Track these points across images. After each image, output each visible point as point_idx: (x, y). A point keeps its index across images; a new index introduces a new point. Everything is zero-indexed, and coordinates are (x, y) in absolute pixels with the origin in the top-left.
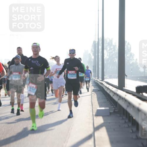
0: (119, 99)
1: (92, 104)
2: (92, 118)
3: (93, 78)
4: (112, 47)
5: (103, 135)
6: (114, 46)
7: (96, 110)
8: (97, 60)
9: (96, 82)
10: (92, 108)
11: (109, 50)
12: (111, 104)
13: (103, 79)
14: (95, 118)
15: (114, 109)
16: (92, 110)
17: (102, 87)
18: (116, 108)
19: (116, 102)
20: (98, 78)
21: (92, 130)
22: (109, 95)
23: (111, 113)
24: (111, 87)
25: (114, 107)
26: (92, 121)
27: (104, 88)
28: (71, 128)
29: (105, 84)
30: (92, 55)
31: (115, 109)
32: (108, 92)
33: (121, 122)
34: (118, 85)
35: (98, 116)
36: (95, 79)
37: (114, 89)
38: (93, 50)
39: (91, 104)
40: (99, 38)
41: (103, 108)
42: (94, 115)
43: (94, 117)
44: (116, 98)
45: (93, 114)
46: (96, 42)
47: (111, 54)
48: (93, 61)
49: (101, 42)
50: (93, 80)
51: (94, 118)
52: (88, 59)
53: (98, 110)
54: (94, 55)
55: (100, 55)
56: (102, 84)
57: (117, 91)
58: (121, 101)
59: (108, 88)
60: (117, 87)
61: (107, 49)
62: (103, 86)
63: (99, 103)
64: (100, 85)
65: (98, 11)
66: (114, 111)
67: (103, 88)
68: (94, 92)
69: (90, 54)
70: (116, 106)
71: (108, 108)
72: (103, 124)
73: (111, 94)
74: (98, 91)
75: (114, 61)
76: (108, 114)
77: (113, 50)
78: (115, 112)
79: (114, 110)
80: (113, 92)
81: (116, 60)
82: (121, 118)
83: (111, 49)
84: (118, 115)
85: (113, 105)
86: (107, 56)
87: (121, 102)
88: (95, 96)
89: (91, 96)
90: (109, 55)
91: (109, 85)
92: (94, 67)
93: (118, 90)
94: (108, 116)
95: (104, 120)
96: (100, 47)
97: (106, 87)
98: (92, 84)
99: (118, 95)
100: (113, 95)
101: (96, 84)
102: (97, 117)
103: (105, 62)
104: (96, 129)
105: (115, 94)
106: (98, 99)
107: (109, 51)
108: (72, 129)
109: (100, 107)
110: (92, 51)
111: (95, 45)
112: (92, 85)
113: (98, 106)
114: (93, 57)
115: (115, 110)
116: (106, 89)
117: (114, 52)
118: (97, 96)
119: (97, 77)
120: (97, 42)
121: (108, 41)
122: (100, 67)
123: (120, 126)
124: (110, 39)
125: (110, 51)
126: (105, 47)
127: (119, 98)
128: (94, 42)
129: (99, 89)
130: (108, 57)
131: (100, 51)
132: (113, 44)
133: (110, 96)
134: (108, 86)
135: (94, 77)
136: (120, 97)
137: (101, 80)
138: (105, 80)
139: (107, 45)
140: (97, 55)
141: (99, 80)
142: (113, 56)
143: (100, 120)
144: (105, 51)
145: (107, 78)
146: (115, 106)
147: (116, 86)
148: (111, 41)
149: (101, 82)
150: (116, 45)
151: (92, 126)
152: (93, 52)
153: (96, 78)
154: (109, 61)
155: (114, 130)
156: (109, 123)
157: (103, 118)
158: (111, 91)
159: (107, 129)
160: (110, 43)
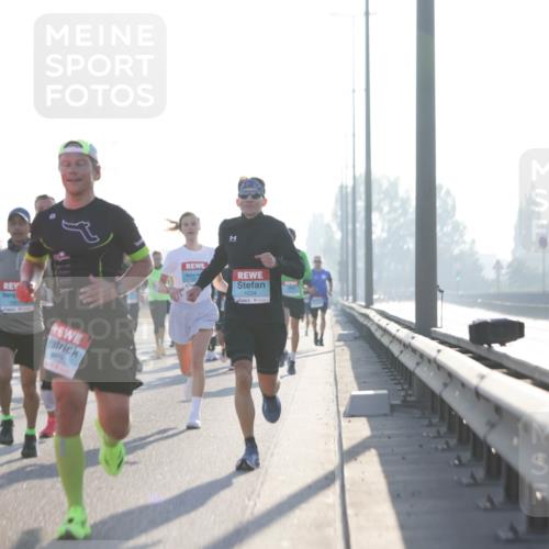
0: (418, 364)
1: (336, 380)
2: (336, 425)
3: (340, 299)
4: (397, 204)
5: (368, 472)
6: (405, 202)
7: (348, 396)
8: (350, 243)
9: (348, 310)
10: (337, 392)
11: (389, 212)
12: (396, 379)
13: (369, 302)
14: (344, 422)
15: (403, 393)
16: (337, 397)
17: (365, 326)
18: (410, 392)
19: (410, 372)
20: (355, 300)
21: (335, 459)
22: (387, 351)
23: (393, 407)
24: (393, 327)
25: (403, 388)
26: (336, 433)
27: (373, 329)
29: (377, 318)
30: (335, 227)
31: (407, 395)
32: (385, 341)
33: (425, 434)
34: (414, 321)
35: (353, 416)
36: (346, 303)
37: (403, 334)
38: (339, 213)
39: (332, 380)
40: (357, 174)
41: (371, 392)
42: (342, 415)
43: (342, 419)
44: (408, 361)
45: (338, 411)
46: (346, 187)
47: (396, 224)
48: (337, 246)
49: (362, 189)
50: (339, 307)
51: (343, 423)
52: (322, 241)
53: (353, 398)
54: (343, 226)
55: (361, 227)
56: (366, 316)
57: (413, 338)
58: (425, 368)
59: (385, 331)
60: (412, 326)
61: (381, 210)
62: (369, 325)
63: (357, 377)
64: (361, 319)
65: (354, 91)
66: (403, 401)
67: (369, 329)
68: (341, 343)
69: (328, 226)
70: (410, 384)
71: (385, 392)
72: (368, 438)
73: (395, 349)
74: (356, 338)
75: (405, 247)
76: (387, 410)
77: (400, 212)
78: (406, 404)
79: (405, 397)
80: (400, 341)
81: (411, 244)
82: (426, 422)
83: (393, 210)
84: (417, 413)
85: (399, 383)
86: (383, 230)
87: (425, 374)
88: (345, 355)
89: (332, 354)
90: (390, 228)
91: (388, 321)
92: (343, 265)
93: (416, 335)
94: (385, 415)
95: (373, 428)
96: (361, 204)
97: (379, 327)
98: (334, 319)
99: (414, 351)
100: (401, 352)
101: (349, 319)
102: (352, 419)
103: (376, 250)
104: (349, 455)
105: (407, 347)
106: (355, 363)
107: (387, 217)
108: (272, 455)
109: (360, 389)
110: (335, 215)
111: (346, 199)
112: (337, 322)
113: (355, 385)
114: (338, 235)
115: (409, 399)
116: (378, 334)
117: (402, 220)
118: (352, 355)
119: (351, 298)
120: (350, 190)
121: (385, 185)
122: (361, 265)
123: (421, 446)
124: (392, 180)
125: (392, 216)
126: (375, 204)
127: (419, 360)
128: (342, 187)
129: (357, 334)
130: (385, 235)
132: (402, 193)
133: (392, 355)
134: (384, 322)
135: (342, 296)
136: (422, 357)
137: (363, 304)
138: (376, 306)
139: (382, 196)
140: (350, 227)
141: (358, 306)
142: (401, 233)
143: (360, 429)
144: (375, 217)
145: (383, 300)
146: (406, 387)
147: (410, 322)
148: (394, 185)
149: (365, 311)
150: (408, 199)
151: (334, 447)
152: (339, 220)
153: (348, 299)
154: (390, 246)
155: (403, 458)
156: (389, 438)
157: (369, 421)
158: (394, 338)
159: (381, 455)
160: (391, 193)
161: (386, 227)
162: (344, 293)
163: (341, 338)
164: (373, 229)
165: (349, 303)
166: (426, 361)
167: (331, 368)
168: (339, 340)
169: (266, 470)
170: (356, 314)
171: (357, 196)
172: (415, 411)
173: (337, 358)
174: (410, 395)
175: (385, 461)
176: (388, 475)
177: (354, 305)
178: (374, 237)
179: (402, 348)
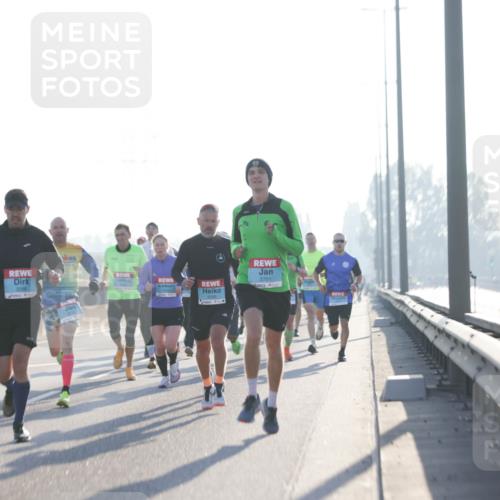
0: (452, 349)
1: (372, 364)
2: (373, 408)
3: (376, 286)
4: (430, 192)
5: (405, 455)
6: (438, 190)
7: (384, 381)
8: (385, 231)
9: (385, 297)
10: (374, 376)
11: (423, 201)
12: (431, 364)
13: (404, 289)
14: (381, 406)
15: (439, 378)
16: (374, 382)
17: (402, 313)
18: (445, 377)
19: (446, 357)
20: (390, 287)
21: (372, 444)
22: (423, 336)
23: (429, 392)
24: (427, 313)
25: (439, 373)
26: (373, 417)
27: (408, 314)
28: (307, 439)
29: (412, 304)
30: (370, 216)
31: (443, 379)
32: (420, 326)
33: (460, 418)
34: (448, 306)
35: (390, 400)
36: (382, 290)
37: (437, 319)
38: (374, 202)
39: (369, 366)
40: (391, 164)
41: (406, 377)
42: (378, 399)
43: (378, 402)
44: (443, 346)
45: (375, 396)
46: (381, 176)
47: (429, 212)
48: (373, 234)
49: (395, 178)
50: (376, 293)
51: (380, 408)
52: (358, 230)
53: (390, 383)
54: (378, 214)
55: (394, 215)
56: (402, 303)
57: (447, 323)
58: (460, 353)
59: (420, 317)
60: (447, 312)
61: (415, 200)
62: (405, 310)
63: (393, 362)
64: (397, 306)
65: (386, 83)
66: (438, 386)
67: (404, 316)
68: (378, 329)
69: (363, 214)
70: (446, 369)
71: (420, 376)
72: (405, 422)
73: (430, 334)
74: (392, 324)
75: (439, 235)
76: (422, 394)
77: (433, 200)
78: (441, 388)
79: (440, 381)
80: (434, 327)
81: (444, 232)
82: (461, 406)
83: (426, 198)
84: (453, 397)
85: (435, 368)
86: (417, 218)
87: (458, 358)
88: (381, 340)
89: (368, 340)
90: (424, 217)
91: (422, 307)
92: (378, 252)
93: (449, 320)
94: (421, 399)
95: (409, 412)
96: (395, 193)
97: (414, 312)
98: (371, 306)
99: (448, 336)
100: (436, 337)
101: (385, 305)
102: (389, 404)
103: (410, 238)
104: (386, 439)
105: (441, 332)
106: (392, 349)
107: (421, 205)
108: (310, 439)
109: (397, 374)
110: (369, 203)
111: (380, 187)
112: (374, 308)
113: (391, 370)
114: (373, 224)
115: (444, 383)
116: (413, 320)
117: (436, 208)
118: (388, 340)
119: (386, 284)
120: (384, 179)
121: (419, 174)
122: (396, 252)
123: (456, 430)
124: (425, 169)
125: (426, 204)
126: (408, 192)
127: (453, 345)
128: (376, 176)
129: (393, 321)
130: (419, 223)
131: (395, 203)
132: (435, 182)
133: (428, 340)
134: (419, 308)
135: (379, 283)
136: (456, 342)
137: (399, 290)
138: (412, 292)
139: (415, 185)
140: (385, 215)
141: (394, 293)
142: (436, 220)
143: (396, 413)
144: (409, 206)
145: (418, 287)
146: (441, 371)
147: (445, 308)
148: (427, 173)
149: (400, 297)
150: (441, 187)
151: (371, 431)
152: (374, 209)
153: (384, 286)
154: (424, 233)
155: (439, 441)
156: (425, 421)
157: (405, 406)
158: (429, 323)
159: (417, 439)
160: (425, 182)
161: (420, 215)
162: (380, 280)
163: (377, 324)
164: (407, 217)
165: (385, 290)
166: (460, 345)
167: (368, 353)
168: (375, 326)
169: (304, 455)
170: (392, 301)
171: (391, 185)
172: (451, 395)
173: (373, 344)
174: (446, 380)
175: (421, 445)
176: (423, 458)
177: (390, 292)
178: (408, 225)
179: (437, 333)
